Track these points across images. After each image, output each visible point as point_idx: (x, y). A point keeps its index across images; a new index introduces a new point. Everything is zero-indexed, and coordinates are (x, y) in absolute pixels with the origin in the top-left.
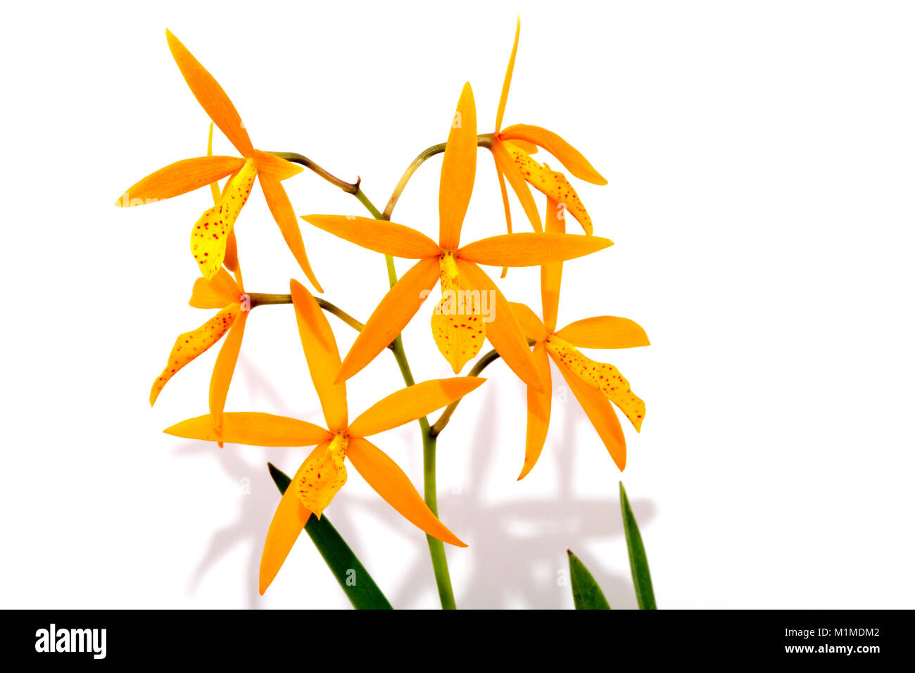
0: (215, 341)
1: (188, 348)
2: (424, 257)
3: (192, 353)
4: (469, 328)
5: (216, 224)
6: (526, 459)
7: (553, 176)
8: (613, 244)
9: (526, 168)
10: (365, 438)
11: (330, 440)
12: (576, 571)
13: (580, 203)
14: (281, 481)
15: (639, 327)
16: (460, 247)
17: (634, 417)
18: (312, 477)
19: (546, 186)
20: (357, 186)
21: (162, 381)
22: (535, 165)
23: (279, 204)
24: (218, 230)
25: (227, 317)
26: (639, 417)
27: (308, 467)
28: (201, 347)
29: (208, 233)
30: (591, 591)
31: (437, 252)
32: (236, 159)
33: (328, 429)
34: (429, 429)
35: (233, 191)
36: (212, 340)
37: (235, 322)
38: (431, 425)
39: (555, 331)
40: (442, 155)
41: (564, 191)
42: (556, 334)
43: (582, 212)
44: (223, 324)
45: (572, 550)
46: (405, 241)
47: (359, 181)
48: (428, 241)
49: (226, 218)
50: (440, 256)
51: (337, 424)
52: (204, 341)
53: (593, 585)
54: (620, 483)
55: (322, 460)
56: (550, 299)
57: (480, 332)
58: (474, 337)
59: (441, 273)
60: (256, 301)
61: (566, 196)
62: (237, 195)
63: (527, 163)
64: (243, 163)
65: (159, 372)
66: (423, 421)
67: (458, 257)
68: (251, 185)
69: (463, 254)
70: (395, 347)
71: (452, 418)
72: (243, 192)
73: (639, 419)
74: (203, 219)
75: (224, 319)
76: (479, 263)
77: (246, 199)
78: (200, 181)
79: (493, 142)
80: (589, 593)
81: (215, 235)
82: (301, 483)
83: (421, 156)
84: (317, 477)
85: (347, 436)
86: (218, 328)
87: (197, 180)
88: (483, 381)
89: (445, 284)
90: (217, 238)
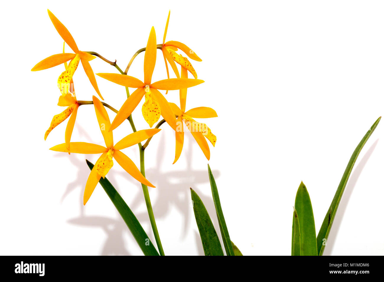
0: (67, 118)
1: (57, 121)
2: (139, 87)
3: (59, 122)
4: (155, 112)
5: (66, 77)
6: (175, 157)
7: (183, 59)
8: (204, 82)
9: (174, 56)
10: (120, 150)
11: (107, 151)
12: (193, 195)
13: (193, 68)
14: (91, 166)
15: (214, 110)
16: (151, 84)
17: (213, 142)
18: (101, 164)
19: (182, 64)
20: (115, 63)
21: (49, 131)
22: (177, 55)
23: (88, 69)
24: (67, 79)
25: (71, 109)
26: (214, 141)
27: (100, 161)
28: (62, 120)
29: (64, 80)
30: (199, 202)
31: (144, 86)
32: (73, 54)
33: (106, 147)
34: (142, 147)
35: (72, 65)
36: (66, 117)
37: (74, 110)
38: (142, 146)
39: (185, 112)
40: (144, 52)
41: (187, 64)
42: (185, 113)
43: (193, 71)
44: (69, 112)
45: (192, 188)
46: (133, 82)
47: (116, 61)
48: (140, 82)
49: (70, 74)
50: (144, 87)
51: (110, 146)
52: (63, 117)
53: (199, 200)
54: (208, 164)
55: (105, 158)
56: (183, 101)
57: (159, 113)
58: (157, 115)
59: (145, 93)
60: (80, 104)
61: (188, 65)
62: (73, 66)
63: (174, 54)
64: (75, 55)
65: (47, 129)
66: (140, 144)
67: (151, 87)
68: (78, 63)
69: (153, 86)
70: (129, 118)
71: (150, 143)
72: (75, 65)
73: (215, 142)
74: (62, 75)
75: (70, 110)
76: (158, 89)
77: (76, 68)
78: (60, 62)
79: (162, 47)
80: (198, 203)
81: (66, 81)
82: (97, 166)
83: (137, 52)
84: (103, 164)
85: (113, 150)
86: (68, 113)
87: (59, 61)
88: (160, 130)
89: (146, 96)
90: (67, 82)
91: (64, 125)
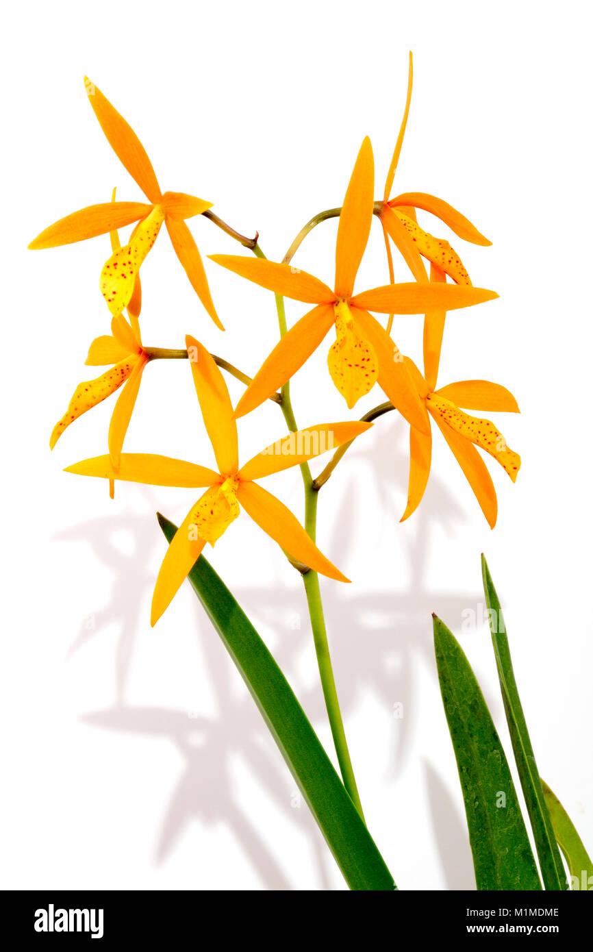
0: (112, 392)
1: (87, 397)
2: (322, 303)
3: (92, 401)
4: (363, 367)
5: (124, 264)
6: (409, 503)
7: (438, 243)
8: (498, 296)
9: (413, 234)
10: (254, 481)
11: (221, 483)
12: (440, 634)
13: (463, 269)
15: (510, 394)
16: (353, 296)
17: (510, 468)
18: (205, 512)
19: (432, 256)
20: (255, 241)
21: (62, 425)
22: (421, 233)
23: (184, 247)
24: (126, 270)
25: (125, 368)
26: (515, 468)
27: (202, 503)
28: (100, 396)
29: (117, 273)
30: (454, 653)
31: (332, 299)
32: (144, 205)
33: (219, 473)
34: (311, 483)
35: (142, 233)
36: (110, 389)
37: (134, 370)
38: (313, 479)
39: (435, 391)
40: (337, 219)
41: (448, 257)
42: (436, 393)
43: (464, 277)
44: (121, 375)
45: (436, 614)
46: (303, 286)
47: (257, 236)
48: (324, 288)
49: (135, 257)
50: (334, 303)
51: (228, 468)
52: (103, 390)
53: (456, 647)
54: (482, 554)
55: (216, 497)
56: (432, 358)
57: (373, 371)
58: (367, 375)
59: (336, 319)
60: (150, 355)
61: (450, 261)
62: (145, 237)
63: (413, 229)
64: (150, 209)
65: (60, 416)
66: (306, 471)
67: (352, 305)
68: (158, 229)
69: (356, 302)
70: (282, 400)
71: (334, 473)
72: (151, 235)
73: (515, 470)
74: (112, 259)
75: (122, 370)
76: (370, 310)
77: (153, 242)
78: (109, 225)
79: (382, 210)
80: (452, 655)
81: (123, 275)
82: (195, 517)
83: (311, 221)
84: (210, 513)
85: (238, 480)
86: (117, 378)
87: (107, 224)
88: (373, 424)
89: (339, 327)
90: (125, 277)
91: (105, 410)
